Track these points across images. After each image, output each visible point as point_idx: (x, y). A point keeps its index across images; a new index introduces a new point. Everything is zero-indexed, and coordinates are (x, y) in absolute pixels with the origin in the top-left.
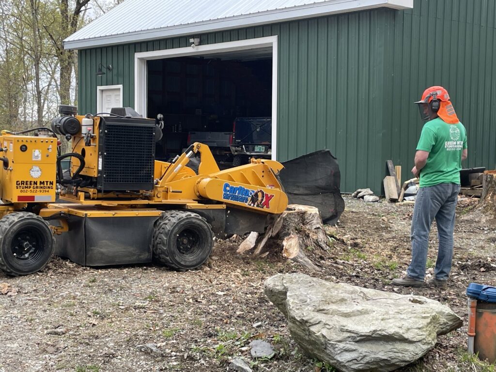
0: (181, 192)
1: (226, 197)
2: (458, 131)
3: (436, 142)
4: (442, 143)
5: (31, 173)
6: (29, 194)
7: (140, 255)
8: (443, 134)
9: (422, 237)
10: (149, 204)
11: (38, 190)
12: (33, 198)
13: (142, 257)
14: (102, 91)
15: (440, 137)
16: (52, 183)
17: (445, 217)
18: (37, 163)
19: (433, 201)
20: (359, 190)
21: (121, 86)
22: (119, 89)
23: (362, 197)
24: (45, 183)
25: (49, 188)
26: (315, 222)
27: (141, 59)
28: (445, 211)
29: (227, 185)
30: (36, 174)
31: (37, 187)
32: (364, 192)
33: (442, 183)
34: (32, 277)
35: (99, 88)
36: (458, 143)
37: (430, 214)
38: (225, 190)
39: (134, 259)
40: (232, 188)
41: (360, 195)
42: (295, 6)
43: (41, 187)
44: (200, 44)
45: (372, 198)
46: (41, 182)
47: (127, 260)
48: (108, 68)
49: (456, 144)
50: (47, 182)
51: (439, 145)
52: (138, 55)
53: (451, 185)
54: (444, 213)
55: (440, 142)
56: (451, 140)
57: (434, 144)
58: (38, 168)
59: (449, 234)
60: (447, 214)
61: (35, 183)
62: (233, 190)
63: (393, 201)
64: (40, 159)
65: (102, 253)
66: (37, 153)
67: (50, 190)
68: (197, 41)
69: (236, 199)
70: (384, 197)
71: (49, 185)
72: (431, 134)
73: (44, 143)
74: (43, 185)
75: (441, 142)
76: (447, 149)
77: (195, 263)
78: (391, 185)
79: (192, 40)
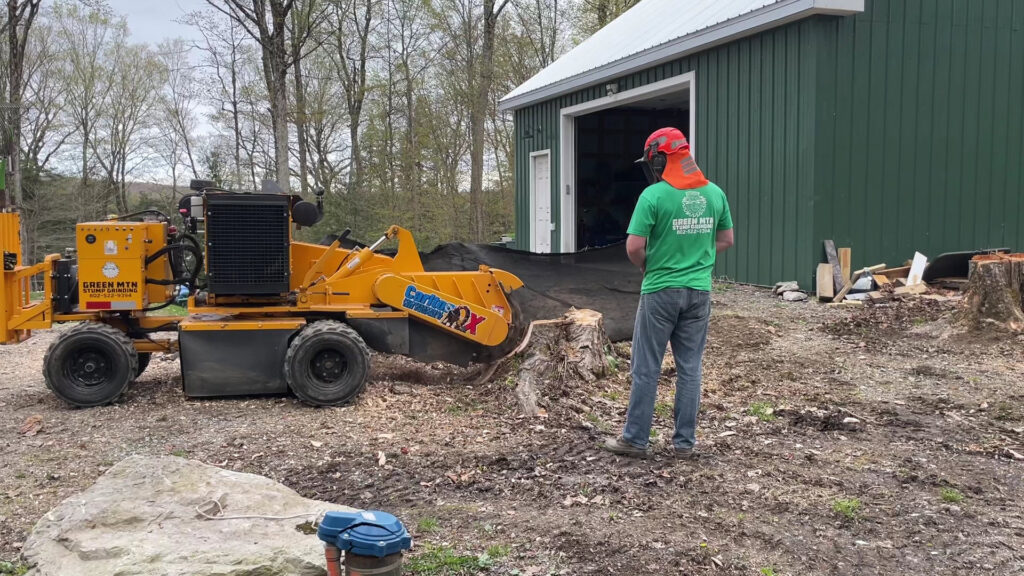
0: (348, 294)
1: (408, 304)
2: (703, 200)
3: (656, 220)
4: (667, 223)
5: (104, 271)
6: (102, 299)
7: (268, 383)
8: (668, 206)
9: (643, 377)
10: (290, 312)
11: (115, 293)
12: (108, 304)
13: (270, 385)
14: (535, 157)
15: (662, 212)
16: (134, 284)
17: (683, 345)
18: (111, 259)
19: (655, 318)
20: (779, 284)
21: (548, 151)
22: (547, 155)
23: (781, 294)
24: (126, 285)
25: (131, 291)
26: (583, 337)
27: (567, 116)
28: (683, 335)
29: (411, 289)
30: (111, 273)
31: (114, 290)
32: (785, 286)
33: (667, 287)
34: (98, 410)
35: (532, 154)
36: (702, 220)
37: (656, 339)
38: (408, 295)
39: (257, 388)
40: (418, 294)
41: (780, 290)
42: (707, 27)
43: (120, 291)
44: (619, 90)
45: (795, 295)
46: (119, 284)
47: (245, 389)
48: (538, 130)
49: (698, 223)
50: (128, 283)
51: (662, 225)
52: (564, 111)
53: (685, 292)
54: (680, 337)
55: (662, 220)
56: (687, 217)
57: (653, 223)
58: (113, 265)
59: (689, 373)
60: (686, 339)
61: (111, 285)
62: (421, 297)
63: (825, 300)
64: (115, 252)
65: (203, 380)
66: (111, 244)
67: (133, 294)
68: (614, 87)
69: (424, 310)
70: (815, 294)
71: (130, 287)
72: (646, 207)
73: (121, 231)
74: (122, 287)
75: (665, 221)
76: (678, 232)
77: (341, 394)
78: (825, 276)
79: (608, 87)
